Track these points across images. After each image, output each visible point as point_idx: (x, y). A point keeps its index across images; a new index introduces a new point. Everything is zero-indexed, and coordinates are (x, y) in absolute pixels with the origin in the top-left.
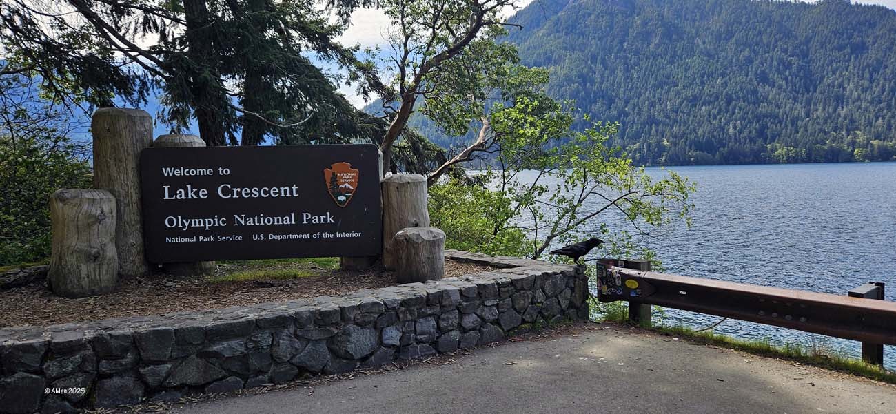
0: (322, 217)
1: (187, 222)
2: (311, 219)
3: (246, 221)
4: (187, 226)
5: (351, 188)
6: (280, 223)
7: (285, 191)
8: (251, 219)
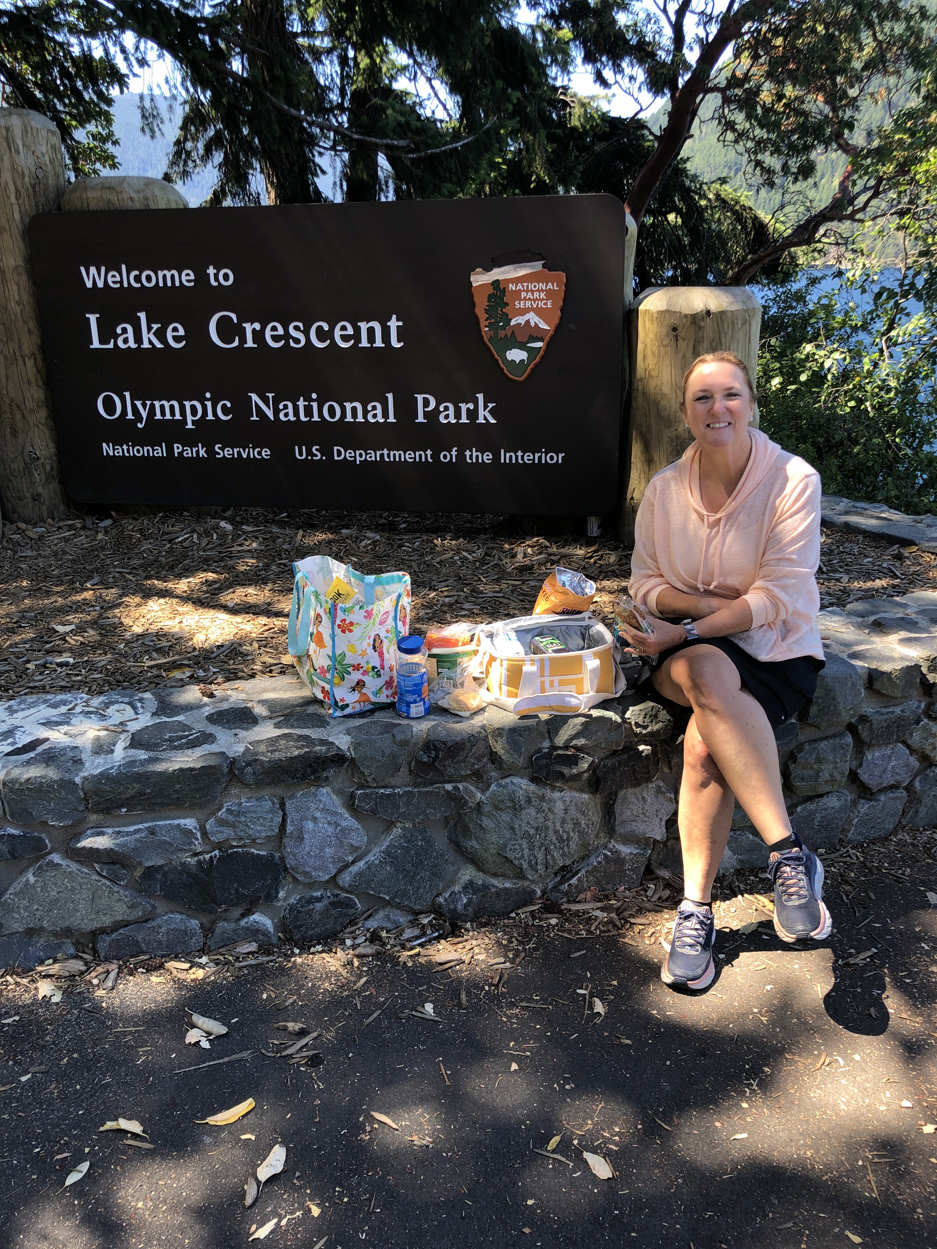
0: (464, 407)
1: (144, 406)
2: (436, 411)
3: (276, 412)
4: (144, 414)
5: (544, 326)
6: (360, 419)
7: (371, 331)
8: (290, 405)
